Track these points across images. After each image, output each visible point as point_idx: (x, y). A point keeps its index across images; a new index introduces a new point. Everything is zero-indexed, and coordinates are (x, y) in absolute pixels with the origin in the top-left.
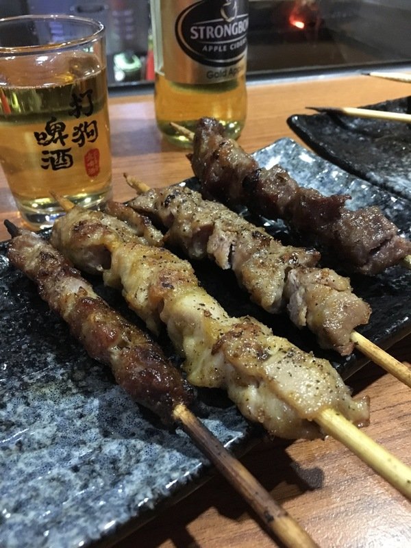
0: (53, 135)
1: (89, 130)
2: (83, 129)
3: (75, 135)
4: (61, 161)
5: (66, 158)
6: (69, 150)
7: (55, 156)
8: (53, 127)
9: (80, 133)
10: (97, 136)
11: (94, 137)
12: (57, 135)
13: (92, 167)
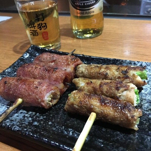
0: (32, 25)
1: (43, 25)
2: (40, 25)
3: (38, 26)
4: (35, 34)
5: (36, 33)
6: (37, 31)
7: (33, 32)
8: (31, 23)
9: (40, 26)
10: (46, 28)
11: (45, 28)
12: (33, 26)
13: (45, 37)
